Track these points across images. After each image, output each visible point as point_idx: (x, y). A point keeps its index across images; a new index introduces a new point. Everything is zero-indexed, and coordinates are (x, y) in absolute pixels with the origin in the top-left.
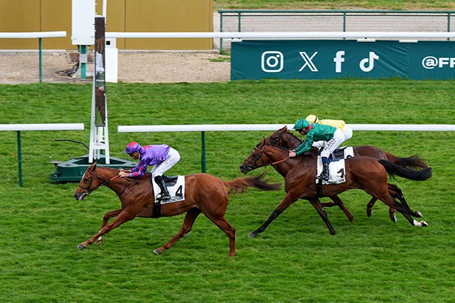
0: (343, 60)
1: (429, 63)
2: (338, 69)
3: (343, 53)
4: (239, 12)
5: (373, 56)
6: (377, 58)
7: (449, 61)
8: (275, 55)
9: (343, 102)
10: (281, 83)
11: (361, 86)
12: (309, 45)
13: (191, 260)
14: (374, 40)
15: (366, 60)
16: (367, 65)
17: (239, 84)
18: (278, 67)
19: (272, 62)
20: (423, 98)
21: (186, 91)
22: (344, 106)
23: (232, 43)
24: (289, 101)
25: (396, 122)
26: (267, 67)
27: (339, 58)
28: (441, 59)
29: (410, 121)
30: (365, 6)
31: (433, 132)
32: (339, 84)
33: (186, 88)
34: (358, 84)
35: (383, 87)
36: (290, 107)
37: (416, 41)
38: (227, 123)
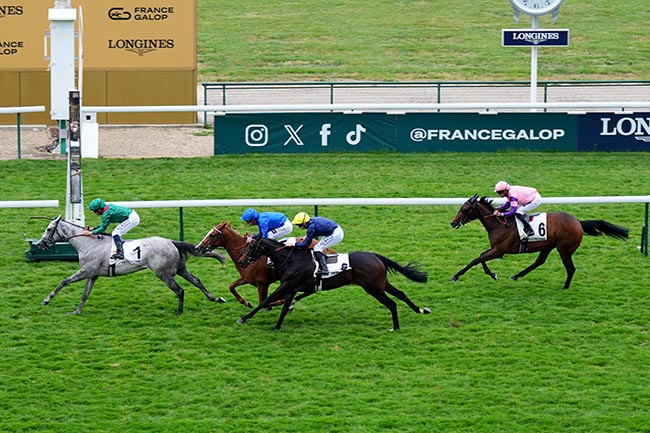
0: (329, 133)
1: (418, 135)
2: (324, 143)
3: (329, 126)
4: (224, 85)
5: (360, 128)
6: (364, 130)
7: (438, 133)
8: (259, 129)
9: (329, 176)
10: (265, 157)
11: (348, 159)
12: (294, 118)
13: (164, 340)
14: (361, 112)
15: (353, 133)
16: (353, 138)
17: (223, 158)
18: (262, 141)
19: (257, 135)
20: (411, 171)
21: (167, 166)
22: (330, 179)
23: (215, 117)
24: (273, 175)
25: (382, 196)
26: (251, 141)
27: (325, 132)
28: (430, 131)
29: (396, 195)
30: (355, 78)
31: (419, 206)
32: (324, 158)
33: (168, 163)
34: (344, 157)
35: (370, 160)
36: (274, 182)
37: (404, 113)
38: (208, 198)
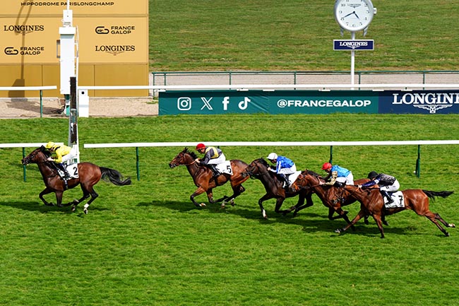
0: (228, 102)
1: (282, 103)
2: (225, 108)
3: (228, 98)
4: (165, 73)
5: (247, 100)
6: (249, 101)
7: (294, 103)
8: (186, 100)
9: (227, 128)
10: (190, 117)
11: (240, 118)
13: (127, 227)
14: (247, 90)
15: (242, 102)
16: (243, 105)
17: (164, 117)
18: (188, 107)
19: (184, 104)
20: (278, 126)
21: (131, 122)
22: (228, 131)
23: (160, 93)
24: (195, 128)
26: (181, 107)
27: (226, 101)
28: (289, 101)
30: (245, 69)
31: (282, 147)
32: (226, 117)
33: (131, 120)
34: (237, 117)
35: (253, 119)
36: (194, 131)
37: (274, 90)
38: (155, 142)
